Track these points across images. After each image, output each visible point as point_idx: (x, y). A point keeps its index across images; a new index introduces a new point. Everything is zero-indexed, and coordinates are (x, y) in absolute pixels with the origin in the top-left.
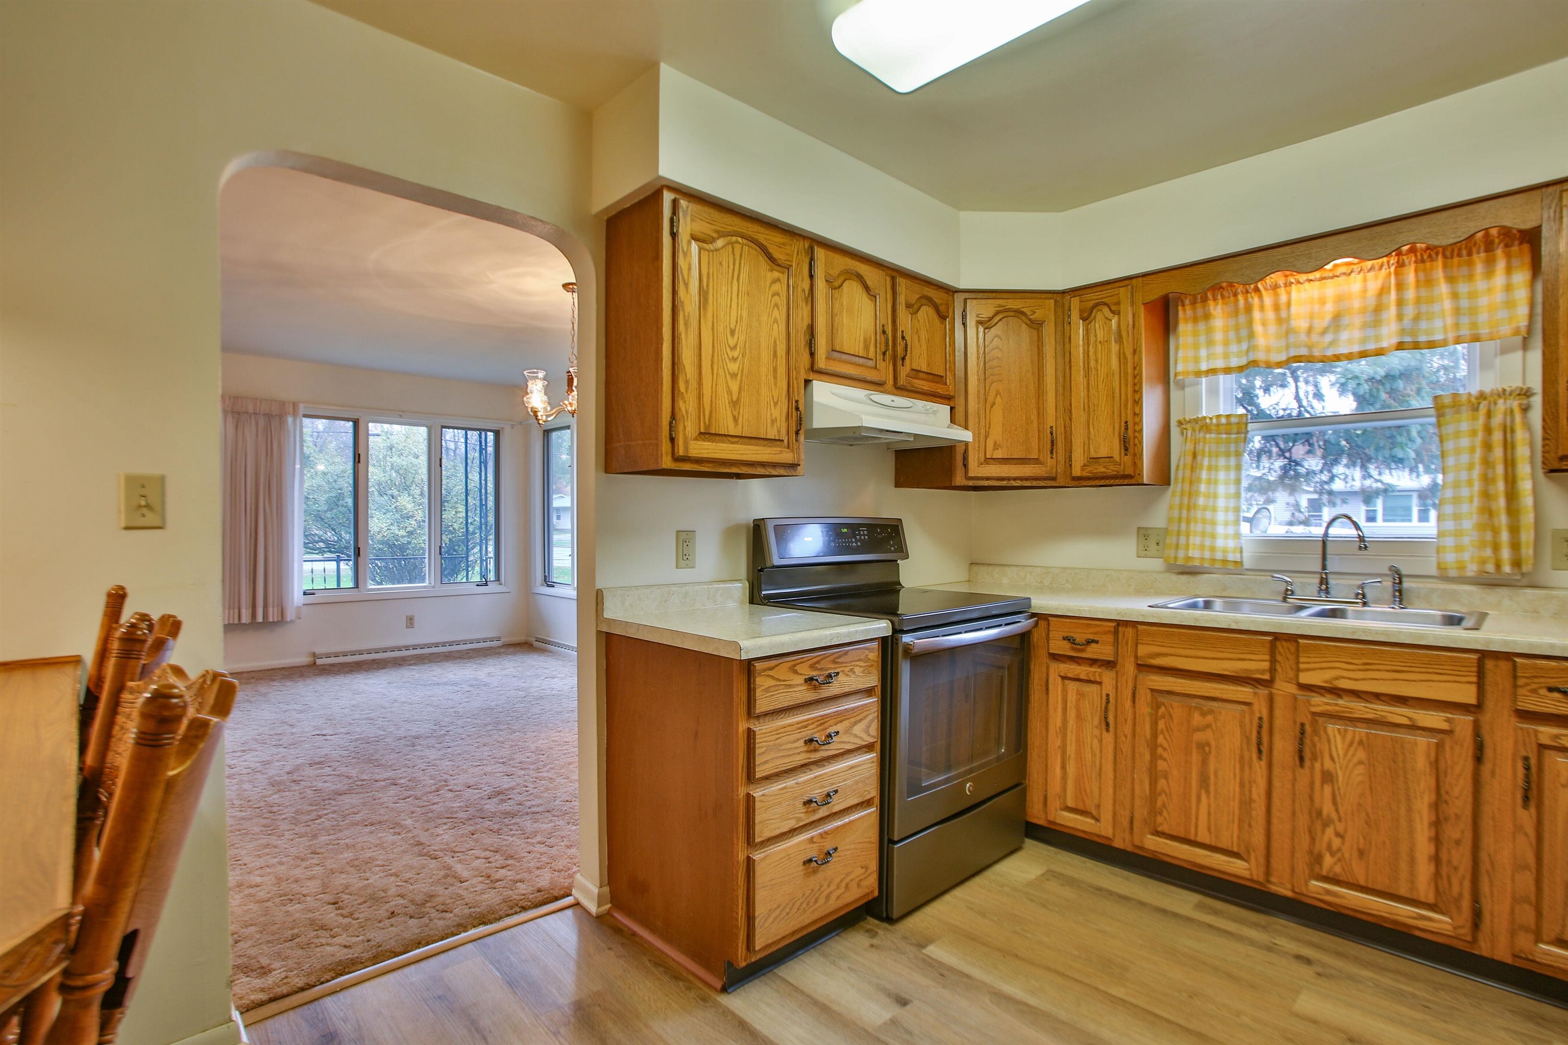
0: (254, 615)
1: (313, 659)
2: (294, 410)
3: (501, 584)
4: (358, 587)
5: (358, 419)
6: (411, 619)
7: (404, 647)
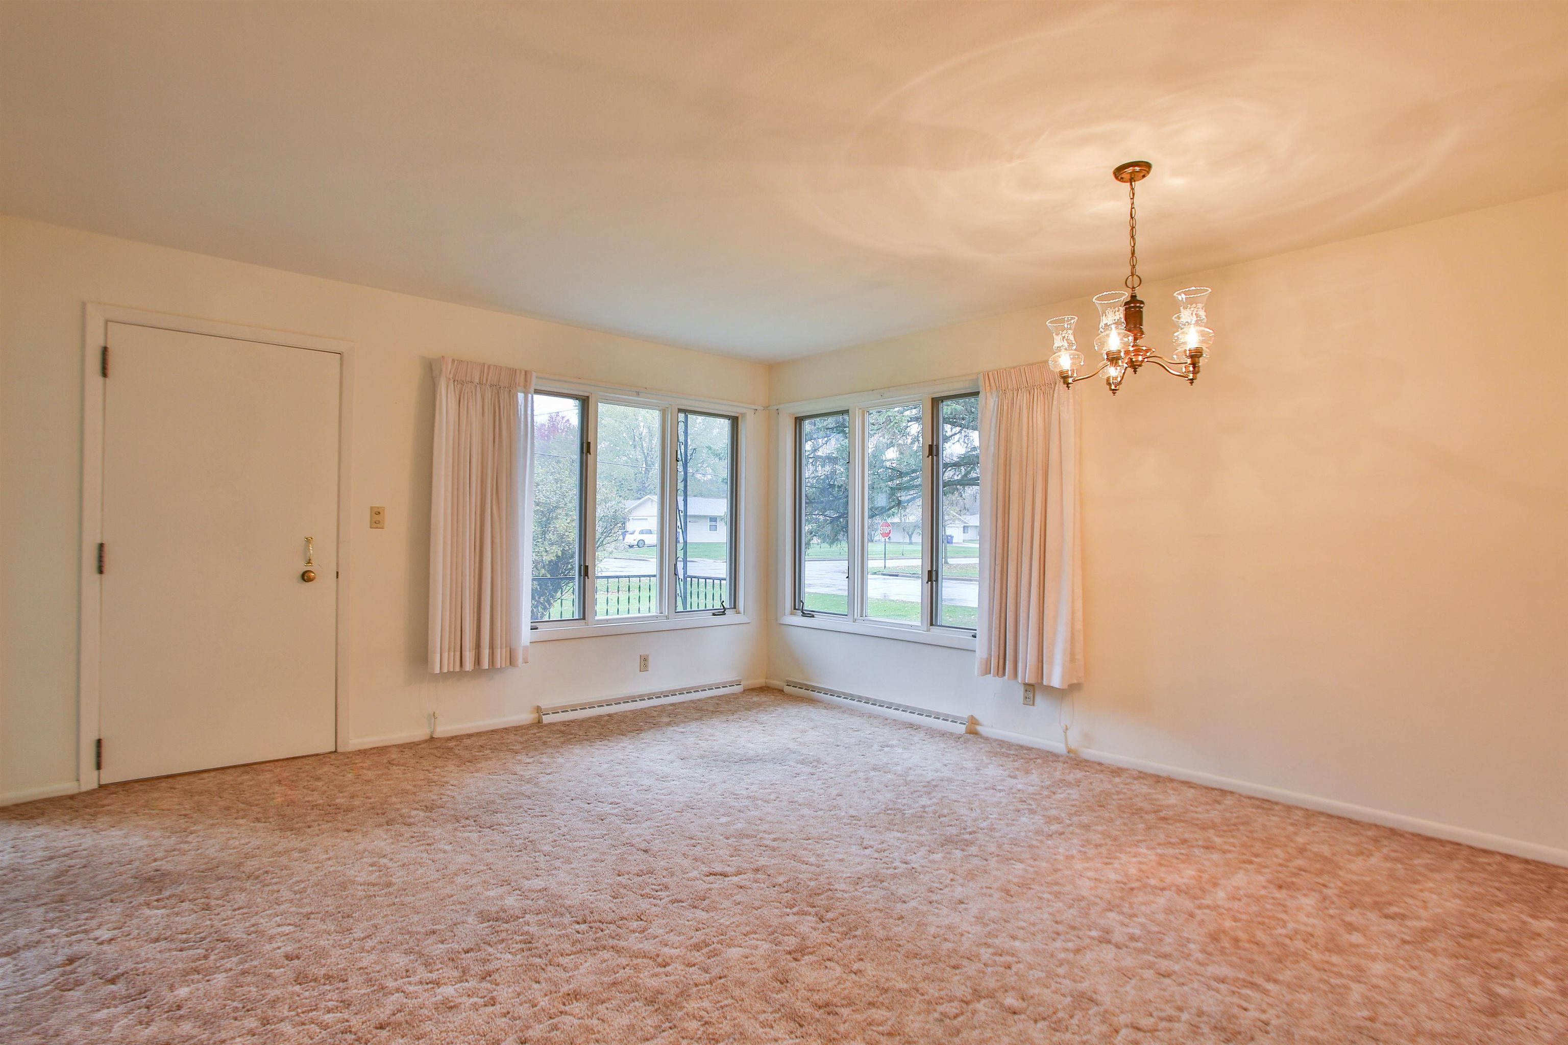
0: (478, 660)
1: (537, 715)
2: (526, 380)
3: (738, 613)
4: (584, 618)
5: (588, 397)
6: (645, 660)
7: (639, 696)
